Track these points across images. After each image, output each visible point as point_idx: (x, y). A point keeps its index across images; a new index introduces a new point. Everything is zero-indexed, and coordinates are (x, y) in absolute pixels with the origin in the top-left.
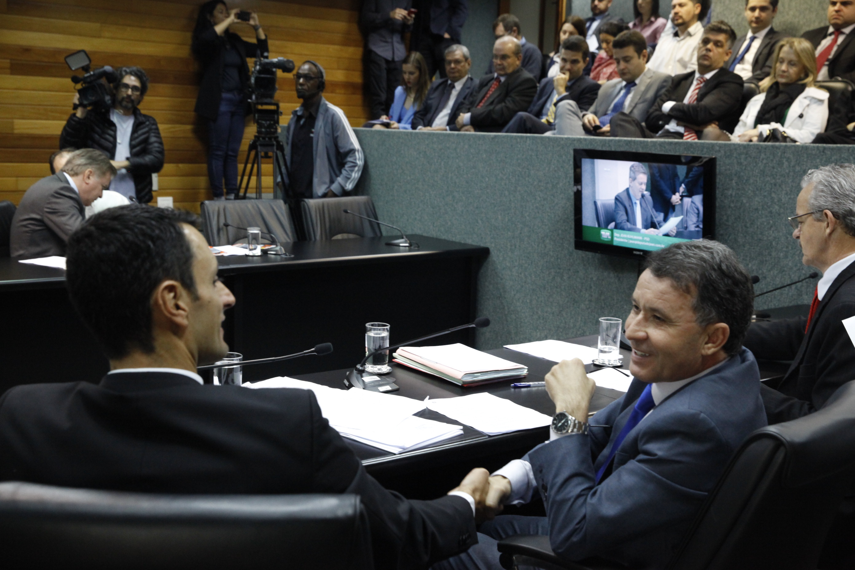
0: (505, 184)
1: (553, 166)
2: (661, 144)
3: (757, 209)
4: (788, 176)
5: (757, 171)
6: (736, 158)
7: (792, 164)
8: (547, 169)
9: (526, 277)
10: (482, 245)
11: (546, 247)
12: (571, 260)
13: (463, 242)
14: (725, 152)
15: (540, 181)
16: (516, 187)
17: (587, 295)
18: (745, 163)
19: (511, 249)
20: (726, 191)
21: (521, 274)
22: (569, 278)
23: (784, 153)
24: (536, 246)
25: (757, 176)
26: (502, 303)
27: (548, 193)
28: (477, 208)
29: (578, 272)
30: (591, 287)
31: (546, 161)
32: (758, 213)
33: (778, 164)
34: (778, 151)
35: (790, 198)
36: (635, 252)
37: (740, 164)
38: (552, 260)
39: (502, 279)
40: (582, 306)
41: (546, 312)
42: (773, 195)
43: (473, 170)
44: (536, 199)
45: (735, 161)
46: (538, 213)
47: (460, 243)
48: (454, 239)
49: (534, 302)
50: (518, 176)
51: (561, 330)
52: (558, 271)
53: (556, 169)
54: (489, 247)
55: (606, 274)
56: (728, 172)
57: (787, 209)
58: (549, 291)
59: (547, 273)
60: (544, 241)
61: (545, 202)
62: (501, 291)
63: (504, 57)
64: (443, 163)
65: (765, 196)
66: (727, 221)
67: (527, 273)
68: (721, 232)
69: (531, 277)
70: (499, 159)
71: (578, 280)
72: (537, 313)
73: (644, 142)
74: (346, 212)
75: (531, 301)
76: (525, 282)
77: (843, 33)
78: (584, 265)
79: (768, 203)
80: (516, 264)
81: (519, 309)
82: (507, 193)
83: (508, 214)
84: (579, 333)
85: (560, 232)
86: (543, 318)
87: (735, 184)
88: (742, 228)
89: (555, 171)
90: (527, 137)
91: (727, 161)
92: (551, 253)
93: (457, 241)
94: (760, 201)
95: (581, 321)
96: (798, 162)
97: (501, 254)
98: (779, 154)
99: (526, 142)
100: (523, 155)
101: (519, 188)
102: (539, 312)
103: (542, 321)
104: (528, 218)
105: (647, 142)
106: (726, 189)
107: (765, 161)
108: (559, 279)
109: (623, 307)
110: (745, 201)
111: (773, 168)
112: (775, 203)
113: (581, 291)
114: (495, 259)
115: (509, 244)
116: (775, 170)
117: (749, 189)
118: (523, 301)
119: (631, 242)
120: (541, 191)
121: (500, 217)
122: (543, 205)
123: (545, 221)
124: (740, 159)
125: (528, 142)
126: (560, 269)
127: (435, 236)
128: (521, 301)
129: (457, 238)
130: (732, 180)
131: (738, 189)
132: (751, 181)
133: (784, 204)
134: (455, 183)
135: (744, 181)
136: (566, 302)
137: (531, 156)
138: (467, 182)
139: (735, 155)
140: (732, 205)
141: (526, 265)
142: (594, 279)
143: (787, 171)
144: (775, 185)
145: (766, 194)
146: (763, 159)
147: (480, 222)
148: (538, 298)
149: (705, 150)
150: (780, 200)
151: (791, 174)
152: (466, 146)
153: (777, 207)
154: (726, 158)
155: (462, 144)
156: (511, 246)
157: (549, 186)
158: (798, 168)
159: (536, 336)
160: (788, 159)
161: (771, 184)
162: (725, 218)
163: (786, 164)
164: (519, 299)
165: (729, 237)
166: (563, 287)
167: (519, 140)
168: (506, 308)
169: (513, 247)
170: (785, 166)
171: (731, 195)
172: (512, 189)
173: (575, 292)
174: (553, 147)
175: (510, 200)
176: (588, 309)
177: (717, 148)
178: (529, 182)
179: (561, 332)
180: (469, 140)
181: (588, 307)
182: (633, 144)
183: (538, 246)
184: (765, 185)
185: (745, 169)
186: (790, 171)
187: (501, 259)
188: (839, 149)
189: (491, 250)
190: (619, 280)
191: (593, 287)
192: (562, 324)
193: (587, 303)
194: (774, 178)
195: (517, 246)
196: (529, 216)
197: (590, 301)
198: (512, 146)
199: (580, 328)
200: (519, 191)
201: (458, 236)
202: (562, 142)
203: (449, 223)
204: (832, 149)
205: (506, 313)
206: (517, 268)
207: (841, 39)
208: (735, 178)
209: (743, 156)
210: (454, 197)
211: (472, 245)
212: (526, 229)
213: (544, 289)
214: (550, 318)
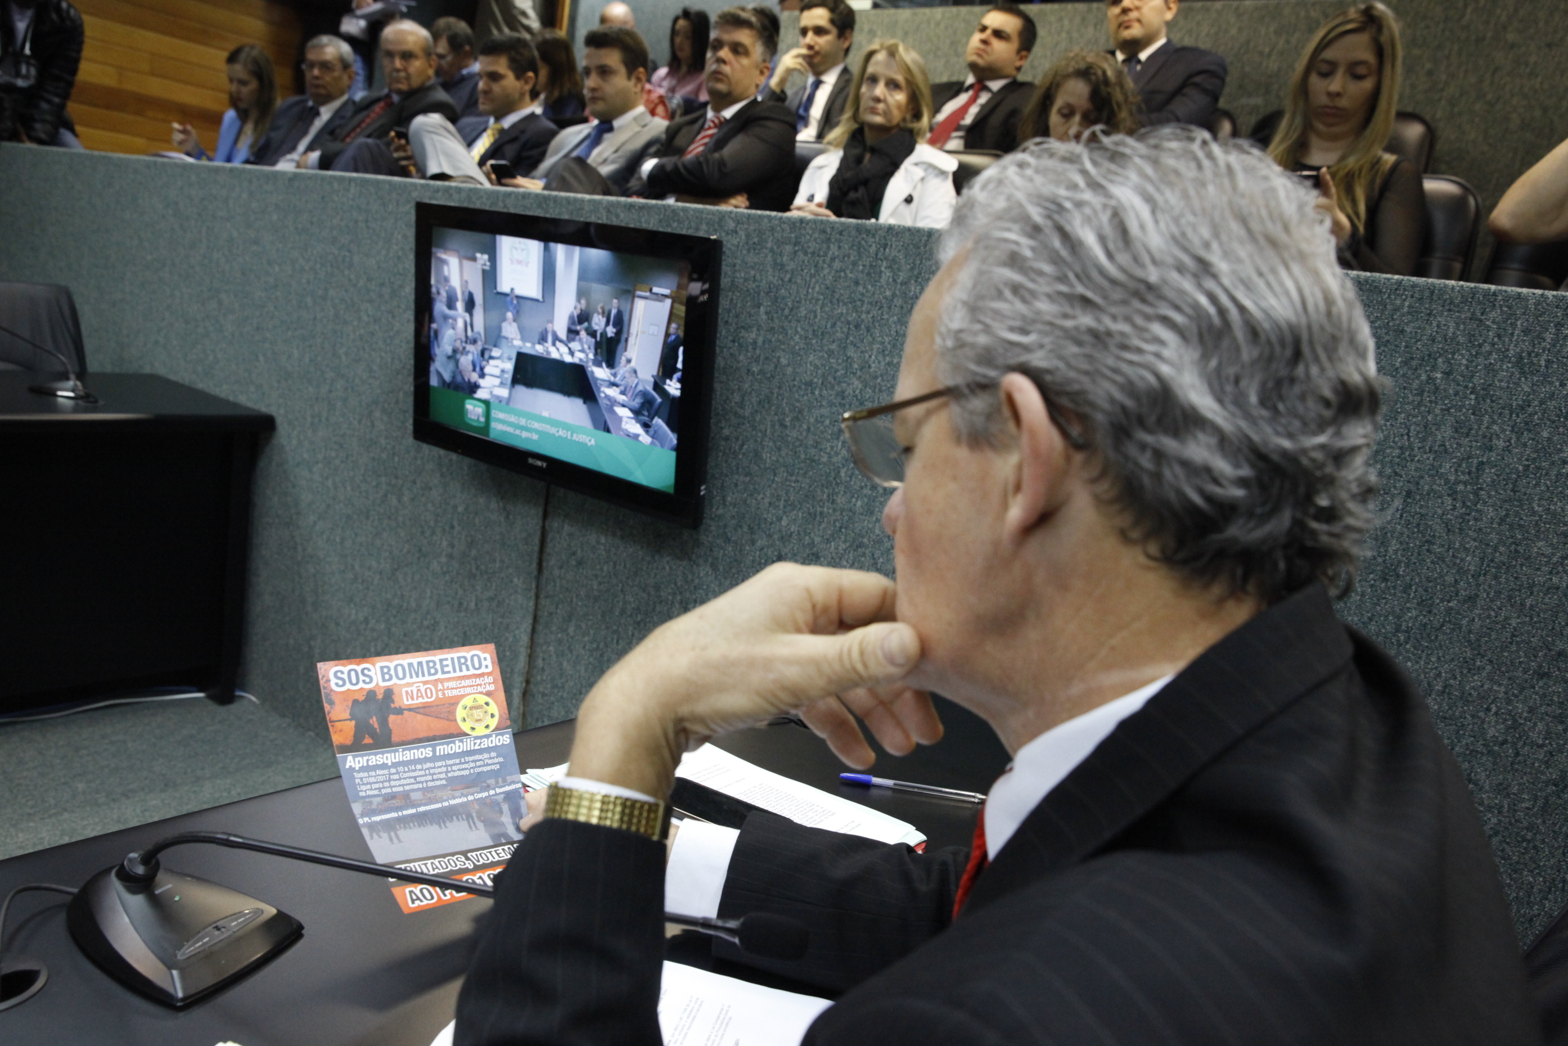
0: (308, 282)
1: (395, 247)
2: (609, 208)
3: (810, 384)
4: (890, 308)
5: (817, 289)
6: (772, 250)
7: (902, 276)
8: (384, 252)
9: (336, 488)
10: (264, 409)
11: (373, 426)
12: (419, 462)
13: (231, 399)
14: (748, 236)
15: (370, 279)
16: (326, 289)
17: (445, 543)
18: (792, 266)
19: (312, 424)
20: (743, 333)
21: (327, 479)
22: (413, 499)
23: (885, 246)
24: (356, 423)
25: (818, 300)
26: (293, 537)
27: (383, 308)
28: (258, 329)
29: (430, 489)
30: (452, 527)
31: (383, 235)
32: (813, 393)
33: (869, 274)
34: (871, 240)
35: (889, 364)
36: (531, 461)
37: (780, 267)
38: (384, 456)
39: (294, 486)
40: (435, 566)
41: (370, 569)
42: (851, 352)
43: (255, 248)
44: (360, 319)
45: (769, 258)
46: (364, 349)
47: (226, 402)
49: (348, 543)
50: (332, 266)
51: (394, 612)
52: (394, 481)
53: (400, 254)
54: (274, 414)
55: (482, 500)
56: (752, 285)
57: (880, 391)
58: (376, 523)
59: (374, 483)
60: (371, 412)
61: (377, 328)
62: (293, 510)
64: (204, 230)
65: (831, 353)
66: (742, 407)
67: (337, 480)
68: (726, 432)
69: (345, 488)
70: (300, 226)
71: (430, 506)
72: (353, 567)
75: (343, 540)
76: (334, 499)
77: (986, 88)
78: (442, 475)
79: (837, 371)
80: (320, 457)
81: (321, 554)
82: (309, 300)
83: (311, 346)
84: (426, 623)
85: (401, 395)
86: (363, 581)
87: (764, 317)
88: (773, 426)
89: (399, 258)
90: (351, 180)
91: (751, 259)
92: (383, 441)
93: (223, 395)
94: (817, 362)
95: (431, 598)
96: (916, 272)
97: (295, 432)
99: (348, 190)
100: (342, 220)
101: (332, 292)
102: (357, 567)
103: (360, 587)
104: (344, 358)
106: (743, 327)
107: (837, 265)
108: (394, 501)
109: (511, 582)
110: (784, 361)
111: (857, 283)
112: (855, 374)
113: (433, 533)
114: (284, 441)
115: (309, 412)
116: (860, 288)
117: (797, 332)
118: (328, 538)
119: (525, 434)
120: (371, 301)
121: (295, 351)
122: (372, 334)
123: (375, 368)
124: (781, 255)
125: (352, 190)
126: (397, 478)
127: (187, 382)
128: (325, 537)
129: (223, 391)
130: (759, 306)
131: (772, 330)
132: (803, 312)
133: (876, 378)
134: (224, 272)
135: (787, 312)
136: (405, 550)
137: (357, 221)
138: (243, 274)
139: (769, 245)
140: (755, 369)
141: (337, 462)
142: (460, 509)
143: (888, 293)
144: (857, 327)
145: (834, 347)
146: (833, 259)
147: (261, 358)
148: (356, 535)
150: (865, 366)
151: (898, 302)
152: (245, 196)
153: (857, 383)
154: (749, 251)
156: (313, 417)
157: (386, 291)
159: (349, 616)
160: (893, 265)
161: (849, 323)
162: (737, 398)
164: (322, 533)
165: (743, 445)
166: (401, 519)
167: (336, 185)
168: (300, 548)
169: (316, 420)
170: (883, 280)
171: (755, 343)
172: (320, 292)
173: (423, 533)
174: (398, 204)
175: (315, 319)
176: (444, 573)
177: (732, 225)
178: (350, 280)
179: (395, 617)
180: (250, 181)
181: (445, 569)
182: (552, 205)
183: (360, 422)
184: (834, 325)
185: (790, 281)
186: (894, 295)
187: (295, 442)
189: (279, 420)
190: (507, 517)
191: (457, 528)
192: (396, 601)
193: (444, 560)
194: (855, 309)
195: (323, 419)
196: (347, 354)
197: (450, 556)
198: (323, 198)
199: (428, 613)
200: (332, 299)
201: (225, 387)
203: (211, 358)
205: (299, 558)
206: (320, 465)
207: (984, 98)
208: (766, 303)
209: (788, 248)
210: (220, 303)
211: (247, 408)
212: (340, 384)
213: (367, 518)
214: (376, 582)
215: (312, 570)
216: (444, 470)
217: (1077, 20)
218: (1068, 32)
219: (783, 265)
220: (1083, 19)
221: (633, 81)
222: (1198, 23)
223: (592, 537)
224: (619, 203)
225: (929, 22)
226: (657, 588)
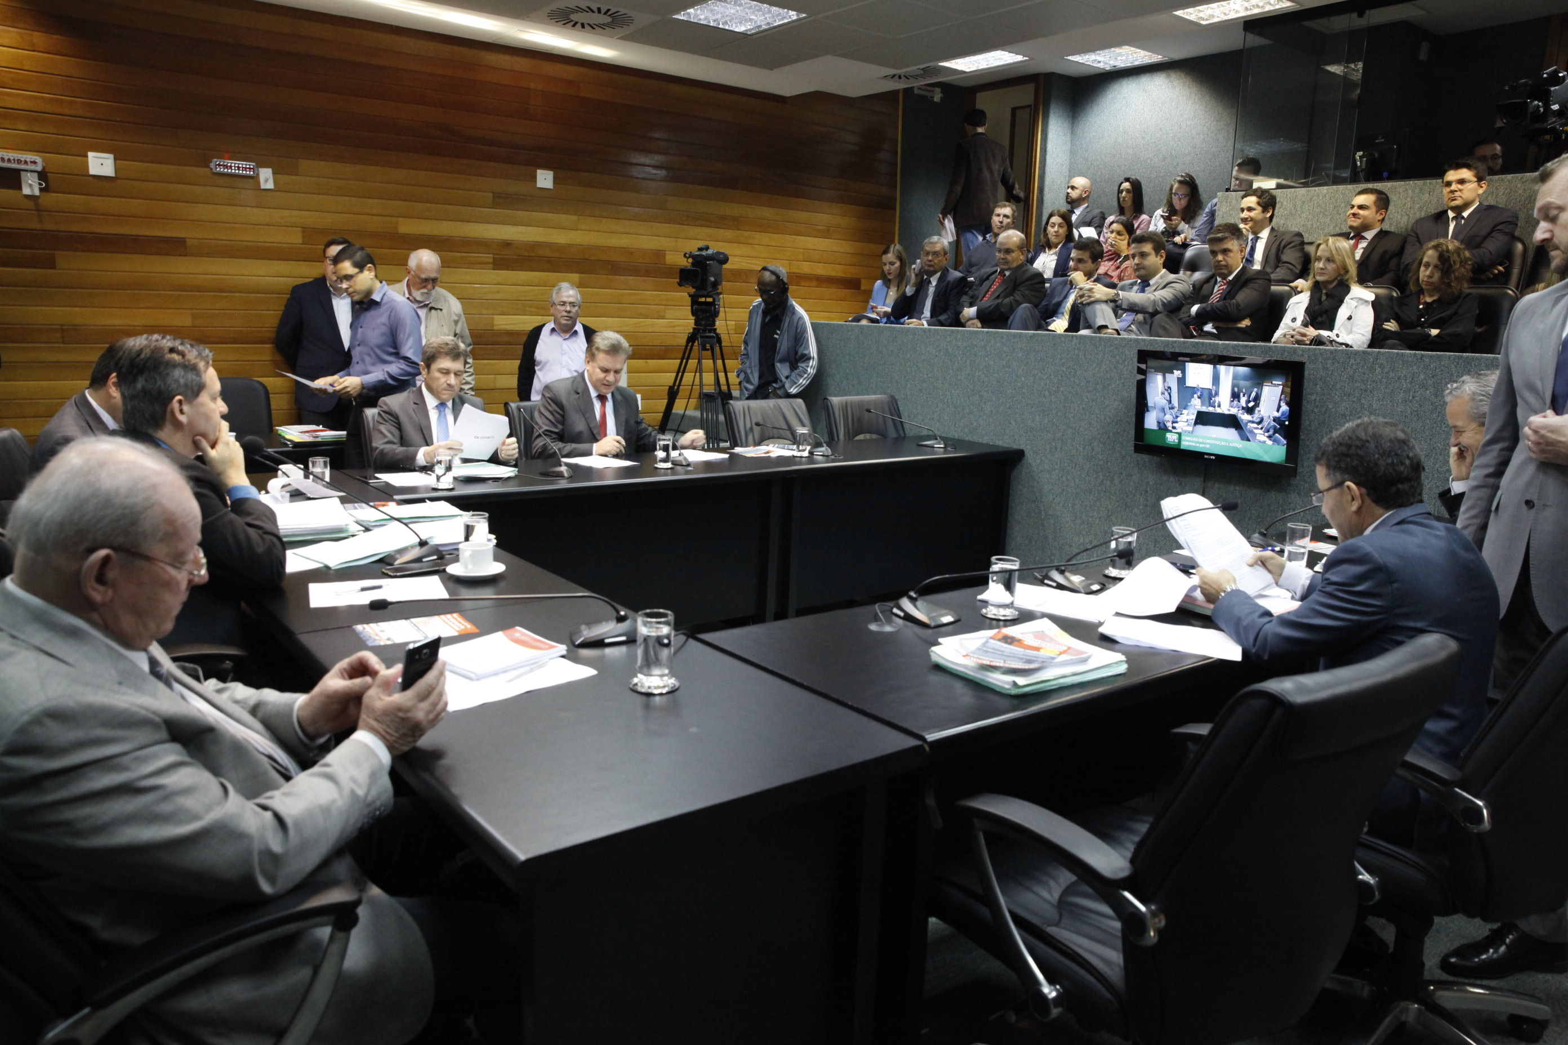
0: (1046, 384)
2: (1234, 347)
3: (1344, 415)
4: (1381, 383)
6: (1322, 362)
7: (1386, 370)
8: (1097, 369)
9: (1068, 480)
10: (1016, 447)
11: (1093, 450)
12: (1124, 464)
13: (993, 444)
14: (1309, 357)
15: (1088, 382)
16: (1058, 388)
17: (1142, 500)
18: (1332, 368)
19: (1050, 452)
20: (1310, 396)
21: (1062, 477)
22: (1121, 482)
23: (1377, 359)
24: (1081, 449)
25: (1345, 381)
26: (1038, 507)
27: (1097, 395)
28: (1010, 408)
29: (1132, 476)
30: (1147, 492)
31: (1096, 361)
33: (1370, 370)
34: (1370, 357)
35: (1382, 404)
36: (1204, 457)
37: (1325, 369)
38: (1101, 463)
39: (1038, 483)
40: (1136, 511)
41: (1092, 517)
42: (1363, 401)
43: (1006, 369)
44: (1082, 400)
45: (1321, 366)
46: (1085, 414)
47: (987, 445)
48: (980, 440)
49: (1077, 506)
50: (1062, 376)
52: (1108, 474)
54: (1024, 449)
55: (1165, 478)
56: (1312, 377)
58: (1096, 495)
59: (1094, 476)
60: (1091, 444)
61: (1094, 404)
62: (1038, 494)
63: (1008, 251)
64: (968, 362)
65: (1353, 402)
66: (1310, 426)
67: (1069, 477)
69: (1074, 480)
70: (1038, 358)
71: (1132, 483)
72: (1081, 517)
73: (1214, 344)
74: (869, 411)
75: (1073, 505)
76: (1067, 486)
77: (1364, 238)
78: (1139, 469)
79: (1356, 409)
80: (1057, 467)
81: (1058, 513)
82: (1047, 393)
83: (1048, 415)
86: (1088, 523)
87: (1320, 389)
89: (1107, 372)
91: (1312, 366)
92: (1100, 456)
93: (985, 442)
94: (1349, 406)
96: (1392, 368)
97: (1039, 456)
98: (1371, 360)
100: (1067, 355)
101: (1062, 389)
102: (1083, 517)
103: (1086, 526)
104: (1072, 419)
105: (1218, 344)
107: (1354, 367)
108: (1108, 483)
110: (1330, 407)
111: (1364, 374)
113: (1134, 496)
114: (1030, 461)
115: (1048, 446)
116: (1366, 376)
117: (1336, 395)
118: (1063, 505)
119: (1201, 446)
120: (1089, 392)
121: (1038, 418)
122: (1091, 407)
123: (1093, 423)
124: (1326, 364)
126: (1110, 472)
127: (956, 437)
128: (1061, 505)
130: (1316, 385)
131: (1324, 394)
132: (1338, 386)
134: (983, 382)
135: (1330, 387)
136: (1116, 506)
137: (1078, 355)
138: (998, 382)
139: (1320, 360)
140: (1316, 410)
141: (1069, 468)
142: (1151, 483)
143: (1380, 377)
144: (1366, 391)
145: (1355, 399)
146: (1352, 365)
147: (1013, 423)
148: (1083, 502)
149: (1286, 354)
150: (1370, 406)
151: (1384, 380)
152: (998, 345)
154: (1310, 363)
155: (993, 342)
156: (1051, 448)
157: (1099, 387)
158: (1391, 375)
160: (1381, 366)
162: (1307, 423)
163: (1379, 370)
164: (1059, 503)
166: (1113, 492)
168: (1043, 513)
169: (1054, 450)
170: (1377, 372)
171: (1315, 400)
172: (1054, 389)
175: (1051, 402)
177: (1301, 353)
178: (1074, 383)
183: (1084, 449)
185: (1332, 374)
187: (1038, 461)
188: (1439, 357)
189: (1026, 452)
190: (1181, 484)
191: (1149, 492)
193: (1141, 507)
195: (1058, 449)
196: (1074, 417)
197: (1146, 506)
200: (1062, 392)
201: (986, 438)
202: (1116, 342)
203: (975, 424)
204: (1431, 357)
205: (1043, 517)
206: (1057, 471)
207: (1363, 244)
208: (1320, 383)
209: (1330, 361)
210: (981, 396)
211: (1003, 447)
212: (1070, 431)
213: (1090, 493)
214: (1097, 522)
215: (1053, 522)
216: (1141, 466)
217: (1417, 191)
218: (1411, 198)
219: (1327, 368)
220: (1421, 190)
221: (1159, 257)
222: (1497, 188)
223: (1231, 488)
224: (1239, 345)
225: (1318, 196)
226: (1269, 506)
